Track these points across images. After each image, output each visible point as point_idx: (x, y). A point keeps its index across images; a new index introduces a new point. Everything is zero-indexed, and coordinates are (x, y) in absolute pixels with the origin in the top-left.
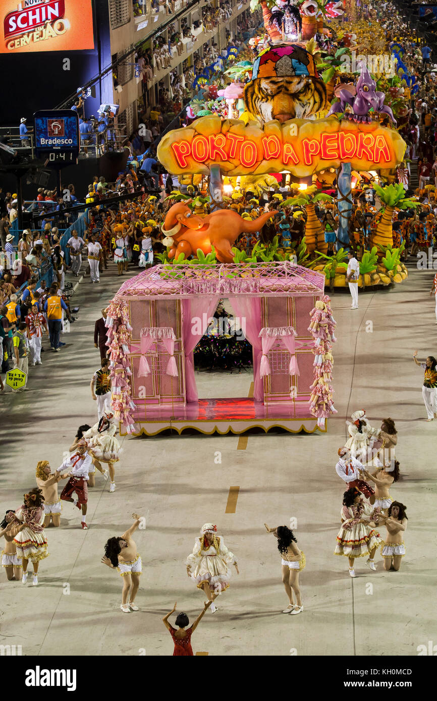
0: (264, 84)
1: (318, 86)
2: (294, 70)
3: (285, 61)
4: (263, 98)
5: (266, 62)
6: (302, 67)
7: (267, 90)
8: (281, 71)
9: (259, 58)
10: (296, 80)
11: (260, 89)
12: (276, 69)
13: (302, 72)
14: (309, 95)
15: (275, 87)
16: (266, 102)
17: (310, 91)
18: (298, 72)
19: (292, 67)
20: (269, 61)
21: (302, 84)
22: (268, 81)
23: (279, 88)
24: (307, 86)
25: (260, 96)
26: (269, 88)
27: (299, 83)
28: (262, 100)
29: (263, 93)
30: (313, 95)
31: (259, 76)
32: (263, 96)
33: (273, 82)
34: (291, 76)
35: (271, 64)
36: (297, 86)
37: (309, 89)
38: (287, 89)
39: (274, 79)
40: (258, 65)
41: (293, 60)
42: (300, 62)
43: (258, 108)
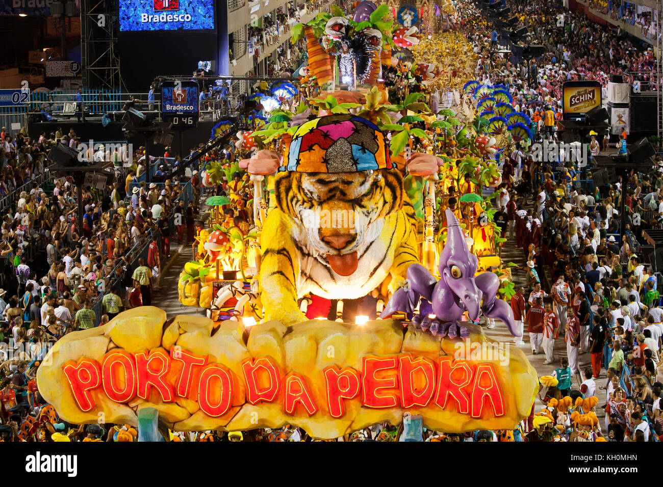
0: (308, 184)
1: (391, 178)
2: (356, 162)
3: (341, 149)
4: (304, 202)
5: (310, 149)
6: (368, 155)
7: (311, 193)
8: (334, 165)
9: (300, 139)
10: (358, 179)
11: (300, 187)
12: (326, 161)
13: (367, 165)
14: (378, 195)
15: (324, 189)
16: (310, 208)
17: (379, 189)
18: (360, 166)
19: (352, 158)
20: (316, 147)
21: (367, 185)
22: (313, 180)
23: (330, 191)
24: (375, 184)
25: (300, 198)
26: (316, 190)
27: (363, 183)
28: (303, 204)
29: (306, 194)
30: (383, 195)
31: (299, 169)
32: (306, 199)
33: (321, 182)
34: (351, 173)
35: (317, 153)
36: (359, 189)
37: (377, 187)
38: (343, 193)
39: (323, 176)
40: (298, 150)
41: (354, 147)
42: (364, 149)
43: (297, 212)
